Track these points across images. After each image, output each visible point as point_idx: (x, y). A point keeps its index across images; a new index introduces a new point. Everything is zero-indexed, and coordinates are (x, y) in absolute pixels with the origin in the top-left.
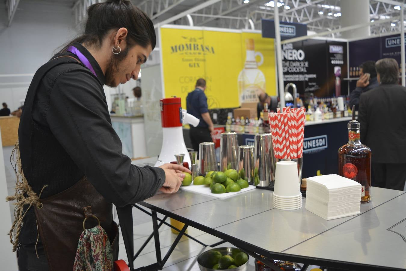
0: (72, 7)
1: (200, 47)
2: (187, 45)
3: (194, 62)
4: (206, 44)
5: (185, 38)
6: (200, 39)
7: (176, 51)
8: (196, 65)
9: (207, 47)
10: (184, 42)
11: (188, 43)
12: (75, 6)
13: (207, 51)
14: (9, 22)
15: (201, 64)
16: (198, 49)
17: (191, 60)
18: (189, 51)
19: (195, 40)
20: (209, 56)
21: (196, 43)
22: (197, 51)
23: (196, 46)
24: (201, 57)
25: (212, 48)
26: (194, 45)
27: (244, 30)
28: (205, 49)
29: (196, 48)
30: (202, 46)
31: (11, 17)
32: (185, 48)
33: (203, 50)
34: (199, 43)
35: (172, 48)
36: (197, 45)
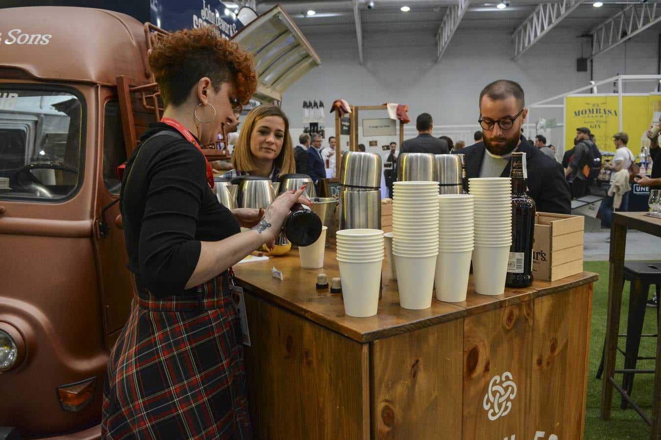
0: (512, 33)
1: (602, 111)
2: (589, 110)
3: (596, 123)
4: (608, 108)
5: (588, 104)
6: (603, 104)
7: (579, 115)
8: (597, 126)
9: (610, 110)
10: (587, 107)
11: (591, 108)
12: (516, 33)
13: (610, 113)
14: (438, 58)
15: (602, 125)
16: (600, 113)
17: (593, 122)
18: (591, 115)
19: (598, 105)
20: (611, 118)
21: (598, 108)
22: (598, 115)
23: (598, 110)
24: (603, 119)
25: (615, 112)
26: (597, 109)
27: (652, 93)
28: (607, 112)
29: (598, 112)
30: (604, 110)
31: (440, 53)
32: (588, 112)
33: (605, 113)
34: (602, 107)
35: (575, 113)
36: (600, 109)
